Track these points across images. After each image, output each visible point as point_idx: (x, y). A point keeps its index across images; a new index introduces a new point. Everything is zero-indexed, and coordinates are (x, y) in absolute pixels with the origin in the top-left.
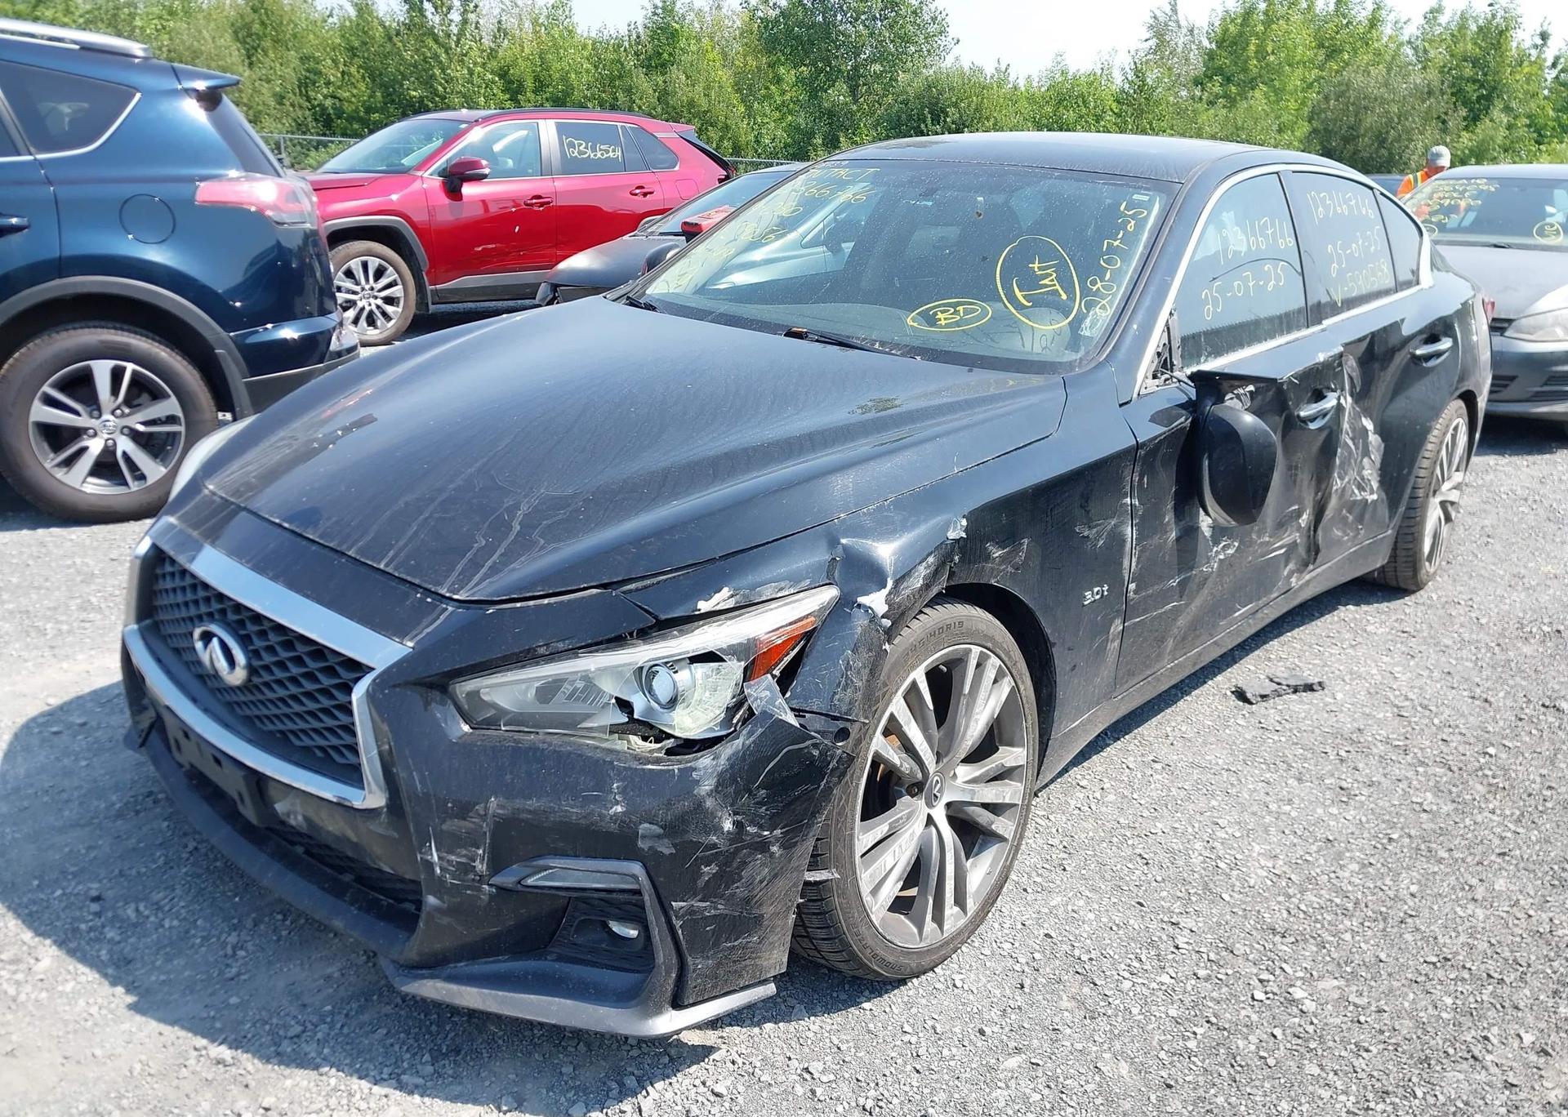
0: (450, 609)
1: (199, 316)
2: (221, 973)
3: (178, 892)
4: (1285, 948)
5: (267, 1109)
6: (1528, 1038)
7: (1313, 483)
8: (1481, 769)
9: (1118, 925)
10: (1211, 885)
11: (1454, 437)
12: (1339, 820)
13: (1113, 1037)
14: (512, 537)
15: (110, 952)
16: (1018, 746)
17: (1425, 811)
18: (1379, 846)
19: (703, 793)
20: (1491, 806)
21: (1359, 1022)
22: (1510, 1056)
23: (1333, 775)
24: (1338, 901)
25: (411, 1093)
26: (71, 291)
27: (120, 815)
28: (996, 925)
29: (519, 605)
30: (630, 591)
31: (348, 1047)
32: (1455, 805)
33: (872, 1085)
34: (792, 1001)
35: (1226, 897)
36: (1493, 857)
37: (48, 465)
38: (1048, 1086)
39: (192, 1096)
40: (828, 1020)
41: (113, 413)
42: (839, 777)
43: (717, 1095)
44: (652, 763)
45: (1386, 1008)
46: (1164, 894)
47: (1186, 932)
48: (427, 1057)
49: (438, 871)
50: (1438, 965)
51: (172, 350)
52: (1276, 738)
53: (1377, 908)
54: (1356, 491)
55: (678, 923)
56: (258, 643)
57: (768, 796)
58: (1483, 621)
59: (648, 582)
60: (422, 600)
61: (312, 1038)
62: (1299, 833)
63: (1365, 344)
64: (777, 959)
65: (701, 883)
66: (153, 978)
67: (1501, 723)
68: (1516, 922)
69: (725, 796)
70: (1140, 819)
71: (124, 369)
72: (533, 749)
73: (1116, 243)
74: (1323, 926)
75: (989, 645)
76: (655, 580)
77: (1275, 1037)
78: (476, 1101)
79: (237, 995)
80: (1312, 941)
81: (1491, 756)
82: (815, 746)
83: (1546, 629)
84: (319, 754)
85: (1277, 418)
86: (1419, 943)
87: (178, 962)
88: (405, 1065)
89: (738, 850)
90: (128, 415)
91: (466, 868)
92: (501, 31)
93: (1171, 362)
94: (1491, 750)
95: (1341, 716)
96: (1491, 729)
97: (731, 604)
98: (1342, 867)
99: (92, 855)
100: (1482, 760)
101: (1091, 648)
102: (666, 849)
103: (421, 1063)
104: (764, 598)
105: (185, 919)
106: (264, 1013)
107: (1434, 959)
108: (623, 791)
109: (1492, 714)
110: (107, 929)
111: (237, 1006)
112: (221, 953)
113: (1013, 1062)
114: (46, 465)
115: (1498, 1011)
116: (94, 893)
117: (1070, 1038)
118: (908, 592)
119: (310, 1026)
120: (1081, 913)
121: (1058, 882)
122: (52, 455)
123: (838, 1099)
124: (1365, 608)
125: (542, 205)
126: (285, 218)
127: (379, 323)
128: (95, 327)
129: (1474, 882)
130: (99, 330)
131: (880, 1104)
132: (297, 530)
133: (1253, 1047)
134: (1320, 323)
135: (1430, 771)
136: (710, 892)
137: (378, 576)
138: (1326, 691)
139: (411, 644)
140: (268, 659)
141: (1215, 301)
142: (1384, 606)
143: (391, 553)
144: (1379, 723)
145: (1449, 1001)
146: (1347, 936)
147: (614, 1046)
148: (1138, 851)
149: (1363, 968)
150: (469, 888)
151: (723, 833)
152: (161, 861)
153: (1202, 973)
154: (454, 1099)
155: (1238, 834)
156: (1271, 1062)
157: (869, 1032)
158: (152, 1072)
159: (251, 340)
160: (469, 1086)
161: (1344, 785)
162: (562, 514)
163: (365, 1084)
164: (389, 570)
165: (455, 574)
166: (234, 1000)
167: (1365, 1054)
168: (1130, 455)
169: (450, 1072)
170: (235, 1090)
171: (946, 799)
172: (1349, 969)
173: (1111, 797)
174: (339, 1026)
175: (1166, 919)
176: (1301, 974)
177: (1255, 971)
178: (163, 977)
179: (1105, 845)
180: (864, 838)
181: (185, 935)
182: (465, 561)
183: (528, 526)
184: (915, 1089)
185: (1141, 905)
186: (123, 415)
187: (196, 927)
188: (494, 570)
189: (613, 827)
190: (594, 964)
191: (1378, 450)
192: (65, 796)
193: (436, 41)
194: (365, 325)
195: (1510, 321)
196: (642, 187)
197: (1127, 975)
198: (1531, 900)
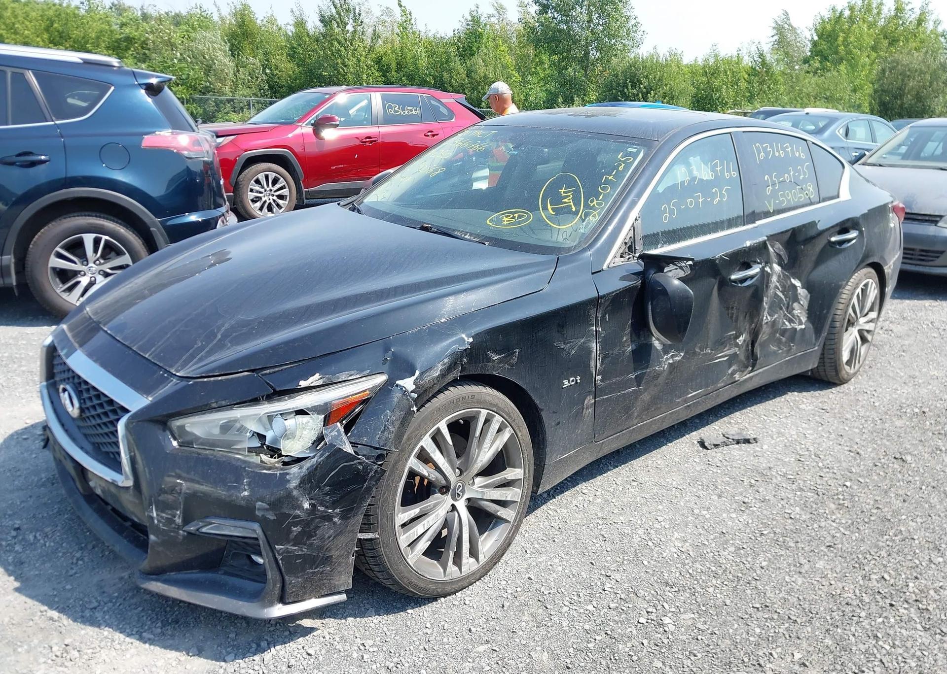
0: (174, 380)
1: (142, 210)
2: (67, 571)
3: (59, 528)
4: (670, 594)
5: (67, 645)
6: (798, 656)
7: (747, 317)
8: (837, 494)
9: (573, 575)
10: (640, 555)
11: (864, 291)
12: (734, 521)
13: (546, 637)
14: (215, 342)
15: (14, 558)
16: (518, 468)
17: (791, 518)
18: (753, 538)
19: (292, 487)
20: (834, 517)
21: (697, 639)
22: (783, 665)
23: (742, 494)
24: (713, 569)
25: (145, 642)
26: (71, 196)
27: (43, 485)
28: (502, 571)
29: (205, 380)
30: (266, 374)
31: (119, 616)
32: (811, 515)
33: (397, 655)
34: (367, 606)
35: (645, 563)
36: (823, 548)
37: (58, 291)
38: (497, 663)
39: (31, 636)
40: (386, 618)
41: (94, 263)
42: (376, 481)
43: (309, 655)
44: (266, 469)
45: (716, 632)
46: (609, 558)
47: (613, 582)
48: (159, 624)
49: (156, 522)
50: (760, 609)
51: (127, 228)
52: (715, 470)
53: (736, 574)
54: (787, 323)
55: (279, 557)
56: (85, 395)
57: (330, 490)
58: (877, 404)
59: (277, 369)
60: (163, 375)
61: (101, 609)
62: (706, 527)
63: (789, 234)
64: (346, 580)
65: (292, 536)
66: (32, 573)
67: (862, 467)
68: (821, 587)
69: (305, 490)
70: (611, 514)
71: (101, 238)
72: (206, 458)
73: (610, 178)
74: (698, 582)
75: (494, 409)
76: (280, 368)
77: (643, 644)
78: (177, 649)
79: (71, 585)
80: (689, 591)
81: (847, 487)
82: (360, 463)
83: (916, 410)
84: (112, 456)
85: (713, 280)
86: (753, 596)
87: (48, 565)
88: (146, 627)
89: (313, 520)
90: (103, 264)
91: (170, 521)
92: (376, 36)
93: (635, 248)
94: (848, 484)
95: (761, 460)
96: (854, 471)
97: (320, 382)
98: (724, 549)
99: (22, 506)
100: (840, 489)
101: (570, 412)
102: (271, 516)
103: (155, 627)
104: (340, 380)
105: (57, 542)
106: (81, 595)
107: (758, 606)
108: (249, 484)
109: (858, 461)
110: (16, 546)
111: (69, 590)
112: (71, 561)
113: (481, 648)
114: (57, 290)
115: (786, 639)
116: (17, 526)
117: (521, 638)
118: (429, 378)
119: (102, 603)
120: (555, 567)
121: (548, 548)
122: (61, 285)
123: (375, 661)
124: (804, 394)
125: (371, 142)
126: (193, 155)
127: (274, 210)
128: (85, 216)
129: (803, 561)
130: (87, 217)
131: (398, 666)
132: (113, 335)
133: (627, 650)
134: (754, 222)
135: (804, 494)
136: (297, 542)
137: (144, 361)
138: (758, 444)
139: (150, 399)
140: (89, 404)
141: (672, 212)
142: (817, 393)
143: (153, 349)
144: (784, 464)
145: (758, 630)
146: (711, 590)
147: (262, 625)
148: (603, 533)
149: (714, 608)
150: (171, 531)
151: (303, 510)
152: (55, 511)
153: (612, 605)
154: (166, 648)
155: (667, 526)
156: (635, 658)
157: (406, 625)
158: (14, 622)
159: (169, 223)
160: (177, 641)
161: (746, 500)
162: (245, 330)
163: (122, 636)
164: (150, 358)
165: (182, 360)
166: (68, 587)
167: (692, 658)
168: (595, 302)
169: (170, 633)
170: (55, 634)
171: (466, 496)
172: (704, 608)
173: (599, 500)
174: (118, 604)
175: (603, 573)
176: (673, 610)
177: (646, 606)
178: (37, 573)
179: (584, 528)
180: (402, 516)
181: (55, 552)
182: (188, 354)
183: (225, 336)
184: (420, 659)
185: (592, 564)
186: (100, 264)
187: (62, 547)
188: (201, 360)
189: (243, 503)
190: (242, 577)
191: (806, 298)
192: (19, 473)
193: (339, 43)
194: (266, 211)
195: (941, 217)
196: (431, 132)
197: (567, 603)
198: (835, 575)
